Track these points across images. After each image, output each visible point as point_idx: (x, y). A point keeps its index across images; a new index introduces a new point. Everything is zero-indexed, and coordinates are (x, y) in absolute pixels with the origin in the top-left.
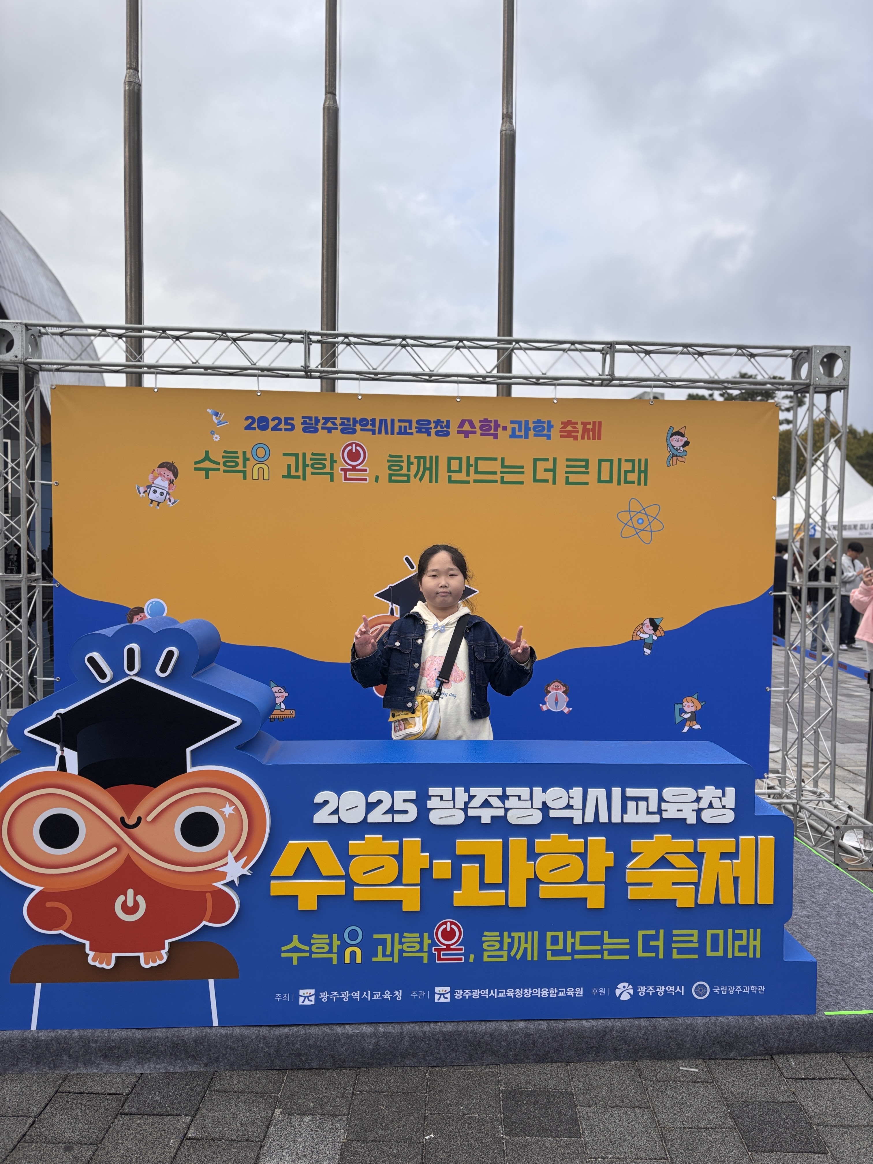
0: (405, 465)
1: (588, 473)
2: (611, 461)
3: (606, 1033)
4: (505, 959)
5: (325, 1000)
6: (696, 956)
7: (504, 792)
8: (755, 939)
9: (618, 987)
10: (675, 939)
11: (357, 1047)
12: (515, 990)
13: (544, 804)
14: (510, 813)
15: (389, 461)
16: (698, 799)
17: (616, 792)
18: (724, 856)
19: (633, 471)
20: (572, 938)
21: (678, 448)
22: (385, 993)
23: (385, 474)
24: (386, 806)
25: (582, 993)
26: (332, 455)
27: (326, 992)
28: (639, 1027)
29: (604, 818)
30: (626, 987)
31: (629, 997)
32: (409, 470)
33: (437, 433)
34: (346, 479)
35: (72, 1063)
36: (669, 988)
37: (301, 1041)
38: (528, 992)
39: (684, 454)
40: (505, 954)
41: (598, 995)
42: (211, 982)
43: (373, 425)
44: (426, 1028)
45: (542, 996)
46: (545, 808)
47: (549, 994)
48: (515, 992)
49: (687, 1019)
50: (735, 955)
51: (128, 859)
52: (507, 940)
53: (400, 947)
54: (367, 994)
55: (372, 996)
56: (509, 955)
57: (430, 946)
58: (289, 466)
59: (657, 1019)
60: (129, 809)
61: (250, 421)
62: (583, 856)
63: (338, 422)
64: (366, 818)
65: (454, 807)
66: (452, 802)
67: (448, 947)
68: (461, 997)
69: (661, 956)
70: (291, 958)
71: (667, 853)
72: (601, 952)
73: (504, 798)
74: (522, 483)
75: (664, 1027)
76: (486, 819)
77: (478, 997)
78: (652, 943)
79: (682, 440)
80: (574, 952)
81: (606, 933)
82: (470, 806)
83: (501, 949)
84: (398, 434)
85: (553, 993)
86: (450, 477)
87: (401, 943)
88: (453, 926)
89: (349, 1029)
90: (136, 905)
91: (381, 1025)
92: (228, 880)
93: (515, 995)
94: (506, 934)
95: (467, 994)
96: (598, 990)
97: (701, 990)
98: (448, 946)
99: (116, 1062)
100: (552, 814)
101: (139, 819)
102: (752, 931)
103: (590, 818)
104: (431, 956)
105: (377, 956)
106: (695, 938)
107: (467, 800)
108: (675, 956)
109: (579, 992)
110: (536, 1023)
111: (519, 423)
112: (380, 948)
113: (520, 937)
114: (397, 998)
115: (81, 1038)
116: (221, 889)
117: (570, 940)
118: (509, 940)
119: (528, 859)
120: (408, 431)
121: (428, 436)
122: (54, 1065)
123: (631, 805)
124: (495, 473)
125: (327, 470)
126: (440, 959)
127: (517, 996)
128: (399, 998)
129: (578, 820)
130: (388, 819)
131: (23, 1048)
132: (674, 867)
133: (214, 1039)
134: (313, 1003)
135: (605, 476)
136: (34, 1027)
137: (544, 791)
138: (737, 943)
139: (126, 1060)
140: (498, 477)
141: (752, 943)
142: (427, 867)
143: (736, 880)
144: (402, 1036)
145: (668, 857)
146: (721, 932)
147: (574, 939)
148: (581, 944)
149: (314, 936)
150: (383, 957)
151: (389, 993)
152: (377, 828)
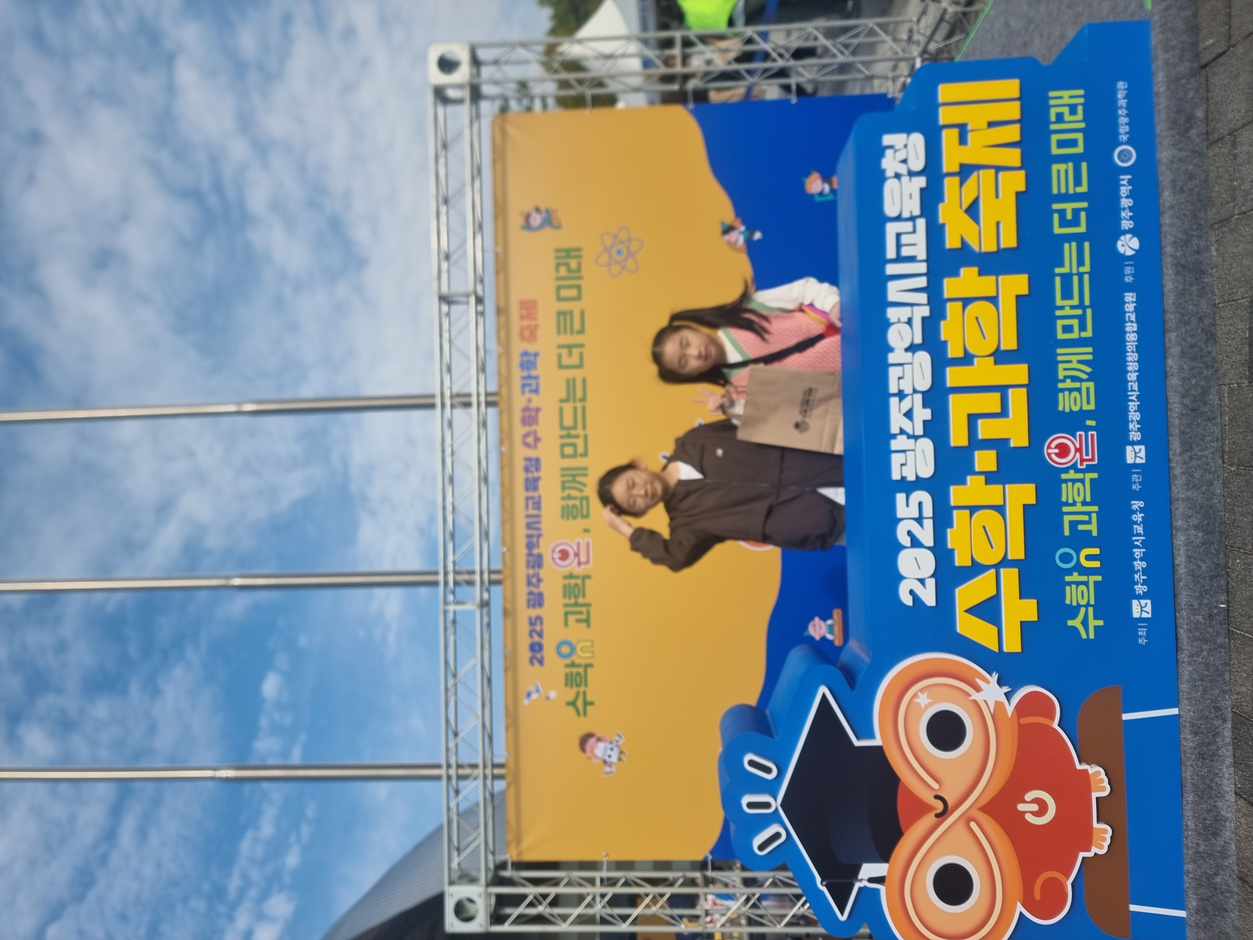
0: (571, 503)
1: (571, 312)
2: (559, 288)
3: (1179, 263)
4: (1091, 385)
5: (1145, 588)
6: (1084, 165)
7: (894, 395)
8: (1060, 98)
9: (1122, 252)
10: (1063, 191)
11: (1201, 550)
12: (1128, 372)
13: (907, 350)
14: (919, 388)
15: (568, 519)
16: (898, 176)
17: (892, 269)
18: (963, 140)
19: (568, 264)
20: (1064, 309)
21: (543, 218)
22: (1135, 520)
23: (581, 523)
24: (914, 527)
25: (1132, 294)
26: (565, 578)
27: (1136, 587)
28: (1171, 225)
29: (922, 282)
32: (576, 498)
33: (538, 470)
34: (588, 562)
35: (1224, 871)
36: (1123, 193)
37: (1194, 615)
38: (1131, 356)
40: (1085, 385)
41: (1133, 275)
42: (1126, 717)
43: (532, 536)
44: (1177, 471)
45: (1135, 340)
46: (912, 348)
47: (1133, 332)
48: (1131, 372)
49: (1161, 170)
50: (1081, 119)
51: (984, 809)
53: (1079, 505)
54: (1137, 540)
55: (1139, 535)
56: (1086, 381)
57: (1077, 471)
58: (578, 621)
59: (1161, 204)
60: (924, 808)
61: (534, 660)
62: (966, 302)
63: (531, 572)
64: (929, 548)
65: (914, 450)
66: (907, 453)
67: (1079, 450)
68: (1138, 433)
69: (1085, 205)
70: (1096, 628)
71: (961, 207)
72: (1081, 275)
73: (901, 395)
74: (584, 380)
75: (1170, 196)
76: (927, 414)
77: (1138, 413)
78: (1069, 216)
79: (535, 215)
80: (1081, 306)
81: (1058, 270)
82: (911, 433)
83: (1079, 390)
84: (540, 510)
85: (1131, 328)
86: (581, 454)
87: (1074, 504)
88: (1053, 445)
89: (1180, 559)
90: (1036, 801)
91: (1175, 523)
92: (1004, 699)
93: (1135, 372)
94: (1061, 386)
95: (1134, 426)
96: (1128, 275)
97: (1124, 156)
98: (1077, 450)
99: (1222, 822)
100: (918, 340)
101: (937, 797)
102: (1052, 102)
103: (923, 298)
104: (1089, 469)
105: (1091, 531)
106: (1062, 167)
107: (906, 436)
109: (1130, 297)
110: (1168, 345)
111: (524, 386)
113: (1065, 369)
114: (1142, 506)
115: (1195, 862)
116: (1015, 707)
117: (1068, 312)
118: (1068, 381)
119: (971, 364)
120: (537, 500)
121: (541, 479)
122: (1227, 892)
123: (906, 252)
124: (575, 408)
125: (579, 582)
126: (1092, 459)
127: (1136, 369)
128: (1141, 504)
129: (925, 311)
130: (929, 524)
131: (1208, 926)
132: (977, 198)
134: (1149, 602)
135: (574, 293)
136: (1182, 914)
137: (891, 350)
138: (1067, 118)
139: (1219, 812)
140: (579, 405)
141: (1066, 101)
142: (982, 478)
143: (991, 124)
144: (1187, 499)
145: (965, 205)
146: (1055, 137)
147: (1066, 307)
148: (1072, 298)
149: (1068, 602)
150: (1091, 524)
151: (1135, 516)
152: (939, 535)
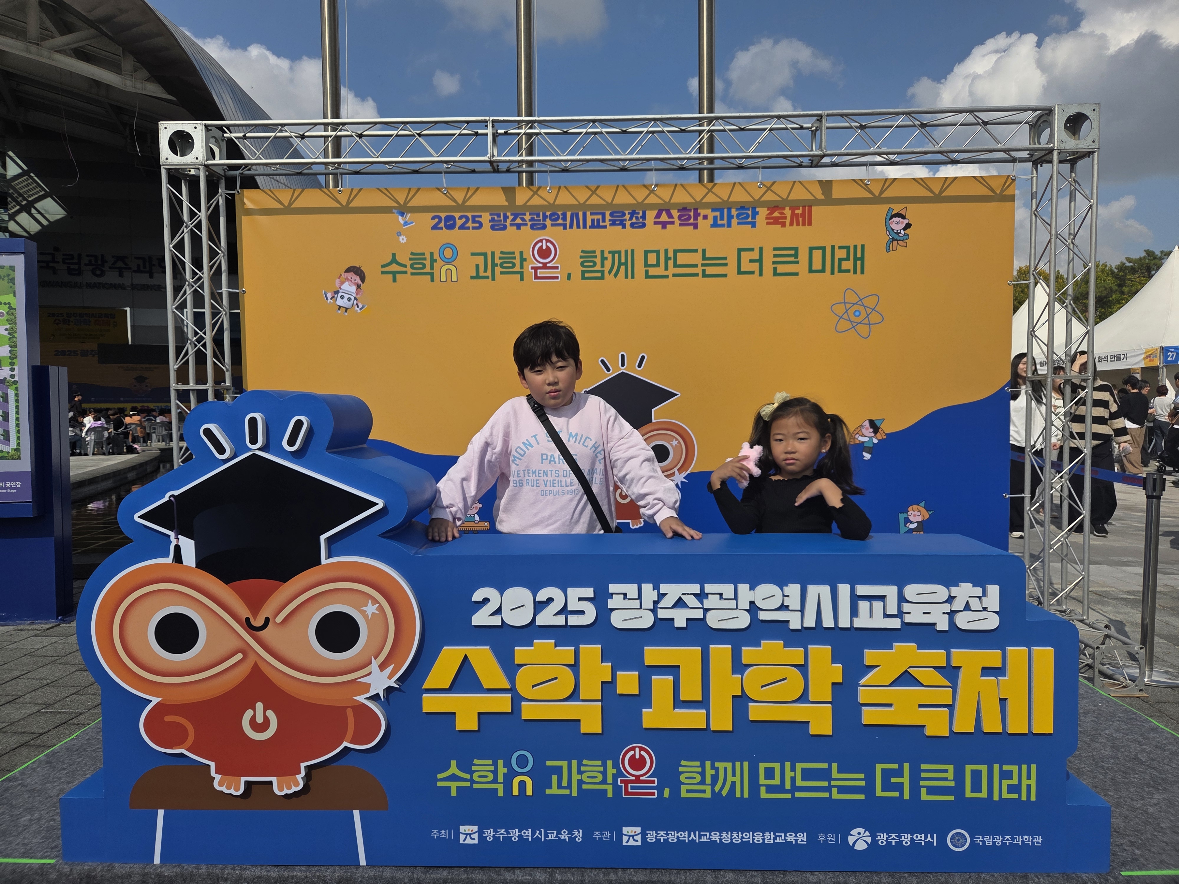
0: (598, 260)
1: (798, 262)
2: (823, 249)
4: (708, 795)
5: (490, 839)
6: (951, 798)
7: (702, 589)
8: (1029, 777)
9: (851, 833)
10: (924, 775)
12: (721, 833)
13: (752, 603)
14: (709, 615)
15: (581, 257)
16: (951, 599)
17: (844, 590)
18: (987, 671)
19: (848, 259)
20: (791, 771)
21: (899, 231)
22: (562, 832)
23: (577, 271)
24: (557, 605)
25: (805, 840)
26: (521, 253)
27: (492, 830)
28: (879, 883)
29: (828, 622)
30: (862, 833)
31: (866, 846)
32: (603, 266)
33: (632, 225)
34: (536, 277)
36: (917, 837)
38: (738, 836)
39: (905, 238)
40: (708, 789)
41: (826, 842)
42: (356, 814)
43: (564, 219)
44: (613, 876)
45: (755, 841)
46: (753, 609)
47: (764, 840)
48: (720, 836)
49: (941, 875)
50: (1003, 797)
51: (256, 669)
52: (709, 772)
53: (579, 777)
54: (540, 834)
55: (546, 835)
56: (713, 790)
57: (615, 777)
58: (477, 266)
59: (902, 875)
60: (255, 607)
61: (437, 220)
62: (803, 668)
63: (527, 217)
64: (534, 619)
65: (641, 608)
66: (638, 601)
67: (637, 779)
68: (654, 840)
69: (906, 796)
70: (449, 788)
71: (911, 667)
72: (829, 789)
73: (701, 596)
74: (725, 276)
75: (911, 883)
76: (680, 622)
77: (676, 840)
78: (894, 780)
79: (902, 223)
80: (795, 788)
81: (835, 766)
82: (659, 606)
83: (703, 782)
84: (590, 227)
85: (769, 838)
86: (647, 272)
87: (580, 772)
88: (643, 753)
89: (519, 876)
90: (267, 721)
91: (558, 871)
92: (372, 693)
93: (721, 840)
94: (708, 764)
95: (662, 836)
96: (826, 837)
97: (959, 840)
98: (637, 777)
100: (763, 616)
101: (267, 620)
102: (1024, 767)
103: (810, 622)
104: (617, 789)
105: (551, 788)
106: (951, 775)
107: (656, 600)
108: (924, 796)
109: (802, 838)
110: (748, 874)
111: (721, 210)
112: (555, 778)
113: (725, 769)
114: (577, 839)
115: (209, 875)
116: (364, 704)
117: (789, 774)
118: (713, 772)
119: (734, 672)
120: (601, 224)
121: (623, 228)
123: (863, 606)
124: (696, 266)
125: (517, 268)
126: (627, 793)
127: (723, 841)
128: (579, 839)
129: (795, 624)
130: (560, 620)
132: (921, 685)
133: (361, 881)
134: (476, 842)
135: (817, 265)
136: (157, 860)
137: (752, 588)
138: (1005, 783)
140: (699, 270)
141: (1025, 782)
142: (609, 679)
143: (1003, 702)
145: (912, 671)
146: (984, 768)
147: (793, 773)
148: (803, 779)
149: (476, 761)
150: (558, 788)
151: (567, 832)
152: (548, 631)
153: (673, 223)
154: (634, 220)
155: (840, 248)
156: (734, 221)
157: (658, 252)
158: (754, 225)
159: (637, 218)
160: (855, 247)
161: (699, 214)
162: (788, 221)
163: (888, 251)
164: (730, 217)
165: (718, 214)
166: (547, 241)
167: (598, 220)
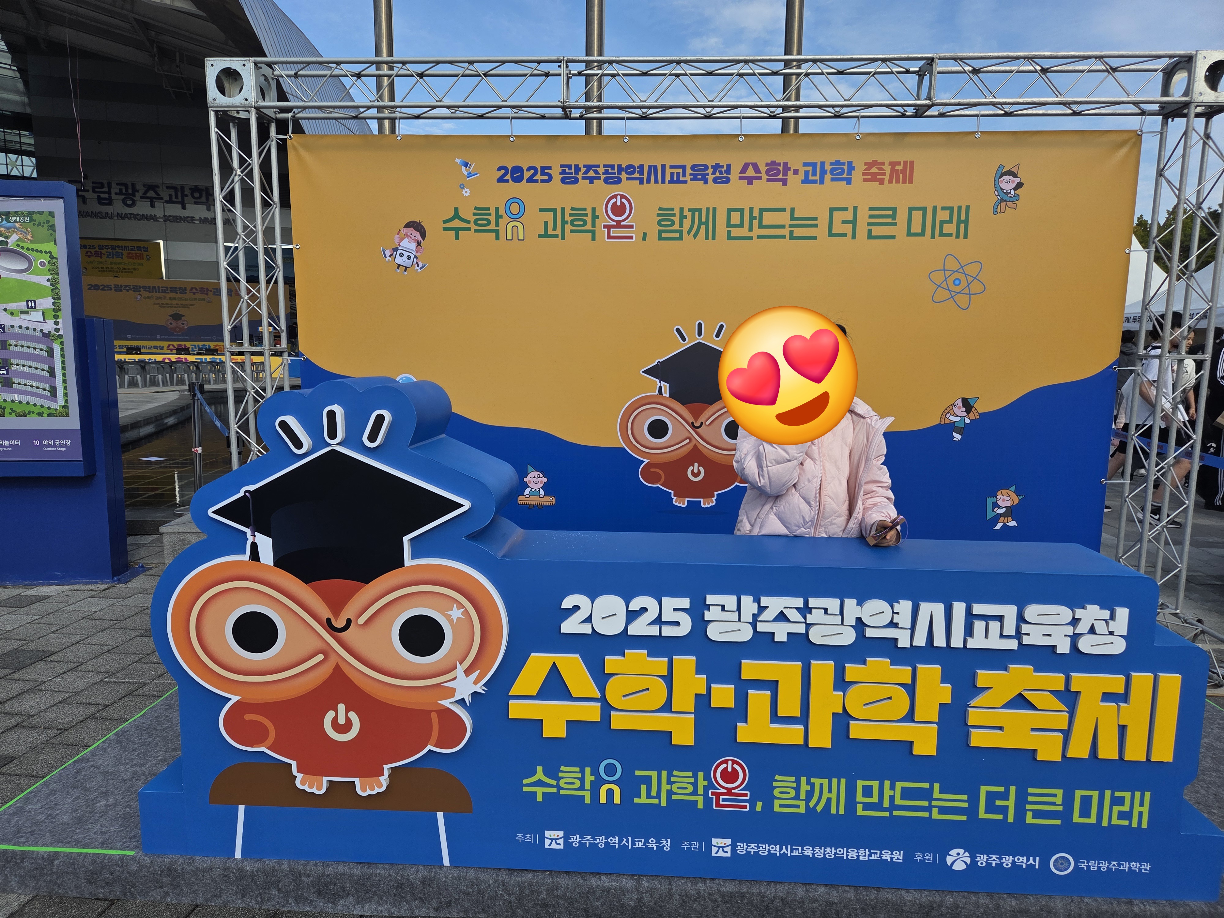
0: (677, 219)
1: (895, 224)
2: (924, 209)
3: (933, 909)
4: (802, 810)
5: (576, 844)
6: (1058, 822)
7: (806, 603)
8: (1142, 804)
9: (950, 853)
10: (1030, 799)
11: (615, 903)
12: (813, 848)
13: (859, 619)
14: (812, 630)
15: (658, 215)
16: (1075, 622)
17: (959, 608)
18: (1107, 697)
19: (950, 221)
20: (891, 789)
21: (1009, 191)
22: (650, 841)
23: (653, 230)
24: (652, 614)
25: (901, 858)
26: (594, 210)
27: (578, 836)
28: (977, 905)
29: (940, 641)
30: (961, 854)
31: (964, 867)
32: (681, 225)
33: (715, 181)
34: (609, 237)
35: (282, 898)
36: (1019, 859)
37: (547, 890)
38: (831, 851)
39: (1015, 199)
40: (802, 804)
41: (923, 861)
42: (440, 816)
43: (641, 172)
44: (701, 886)
45: (849, 857)
46: (860, 625)
47: (858, 856)
48: (813, 850)
49: (1041, 898)
50: (1113, 823)
51: (337, 669)
52: (804, 788)
53: (669, 787)
54: (627, 841)
55: (633, 843)
56: (807, 806)
57: (706, 789)
58: (546, 223)
60: (336, 608)
61: (503, 171)
62: (910, 688)
63: (601, 170)
64: (626, 629)
65: (739, 620)
66: (737, 613)
67: (729, 792)
68: (745, 852)
69: (1011, 819)
70: (535, 793)
71: (1025, 690)
72: (929, 809)
73: (806, 610)
74: (814, 238)
75: (1011, 906)
76: (781, 637)
77: (767, 853)
78: (998, 803)
79: (1013, 182)
80: (893, 806)
81: (937, 786)
82: (759, 619)
83: (797, 797)
84: (670, 182)
85: (864, 855)
86: (729, 232)
87: (669, 783)
88: (735, 766)
89: (605, 882)
90: (349, 722)
91: (644, 878)
92: (458, 697)
93: (813, 854)
94: (803, 779)
95: (753, 848)
96: (923, 856)
97: (1062, 863)
98: (729, 790)
99: (332, 900)
100: (870, 633)
101: (349, 621)
102: (1138, 794)
103: (920, 640)
104: (707, 801)
105: (639, 797)
106: (1059, 800)
107: (756, 613)
108: (1029, 819)
109: (898, 856)
110: (841, 889)
111: (814, 165)
112: (643, 788)
113: (821, 785)
114: (665, 848)
115: (291, 871)
116: (448, 709)
117: (887, 793)
119: (836, 688)
120: (682, 178)
121: (704, 183)
122: (261, 899)
123: (979, 626)
124: (783, 227)
125: (589, 227)
126: (718, 805)
127: (816, 855)
128: (667, 848)
129: (904, 642)
130: (654, 631)
131: (226, 878)
132: (1034, 708)
133: (445, 881)
134: (562, 847)
135: (916, 228)
136: (238, 854)
137: (860, 603)
138: (1116, 809)
139: (343, 898)
140: (786, 232)
141: (1137, 809)
142: (704, 692)
143: (1122, 729)
144: (670, 894)
145: (1026, 694)
146: (1095, 794)
147: (893, 792)
148: (902, 798)
149: (563, 768)
150: (647, 798)
151: (655, 841)
152: (640, 641)
153: (760, 178)
154: (717, 174)
155: (943, 208)
156: (828, 177)
157: (742, 211)
158: (849, 181)
159: (721, 173)
160: (960, 208)
161: (789, 169)
162: (887, 178)
163: (995, 212)
164: (823, 172)
165: (810, 169)
166: (622, 196)
167: (678, 174)
